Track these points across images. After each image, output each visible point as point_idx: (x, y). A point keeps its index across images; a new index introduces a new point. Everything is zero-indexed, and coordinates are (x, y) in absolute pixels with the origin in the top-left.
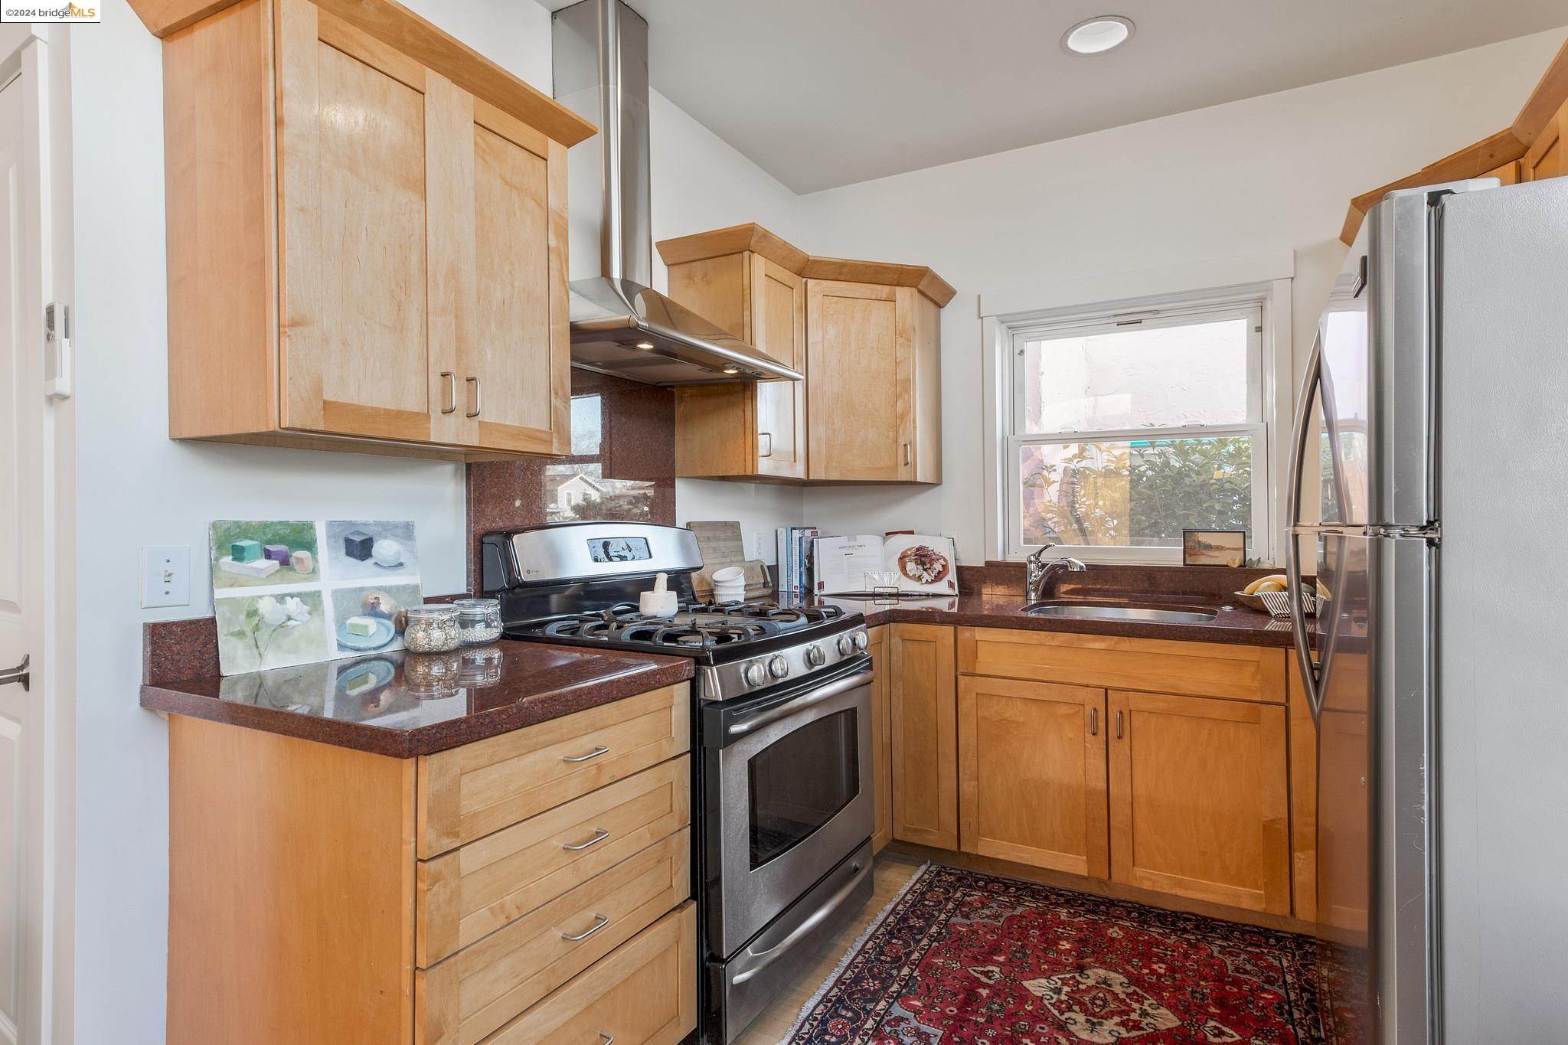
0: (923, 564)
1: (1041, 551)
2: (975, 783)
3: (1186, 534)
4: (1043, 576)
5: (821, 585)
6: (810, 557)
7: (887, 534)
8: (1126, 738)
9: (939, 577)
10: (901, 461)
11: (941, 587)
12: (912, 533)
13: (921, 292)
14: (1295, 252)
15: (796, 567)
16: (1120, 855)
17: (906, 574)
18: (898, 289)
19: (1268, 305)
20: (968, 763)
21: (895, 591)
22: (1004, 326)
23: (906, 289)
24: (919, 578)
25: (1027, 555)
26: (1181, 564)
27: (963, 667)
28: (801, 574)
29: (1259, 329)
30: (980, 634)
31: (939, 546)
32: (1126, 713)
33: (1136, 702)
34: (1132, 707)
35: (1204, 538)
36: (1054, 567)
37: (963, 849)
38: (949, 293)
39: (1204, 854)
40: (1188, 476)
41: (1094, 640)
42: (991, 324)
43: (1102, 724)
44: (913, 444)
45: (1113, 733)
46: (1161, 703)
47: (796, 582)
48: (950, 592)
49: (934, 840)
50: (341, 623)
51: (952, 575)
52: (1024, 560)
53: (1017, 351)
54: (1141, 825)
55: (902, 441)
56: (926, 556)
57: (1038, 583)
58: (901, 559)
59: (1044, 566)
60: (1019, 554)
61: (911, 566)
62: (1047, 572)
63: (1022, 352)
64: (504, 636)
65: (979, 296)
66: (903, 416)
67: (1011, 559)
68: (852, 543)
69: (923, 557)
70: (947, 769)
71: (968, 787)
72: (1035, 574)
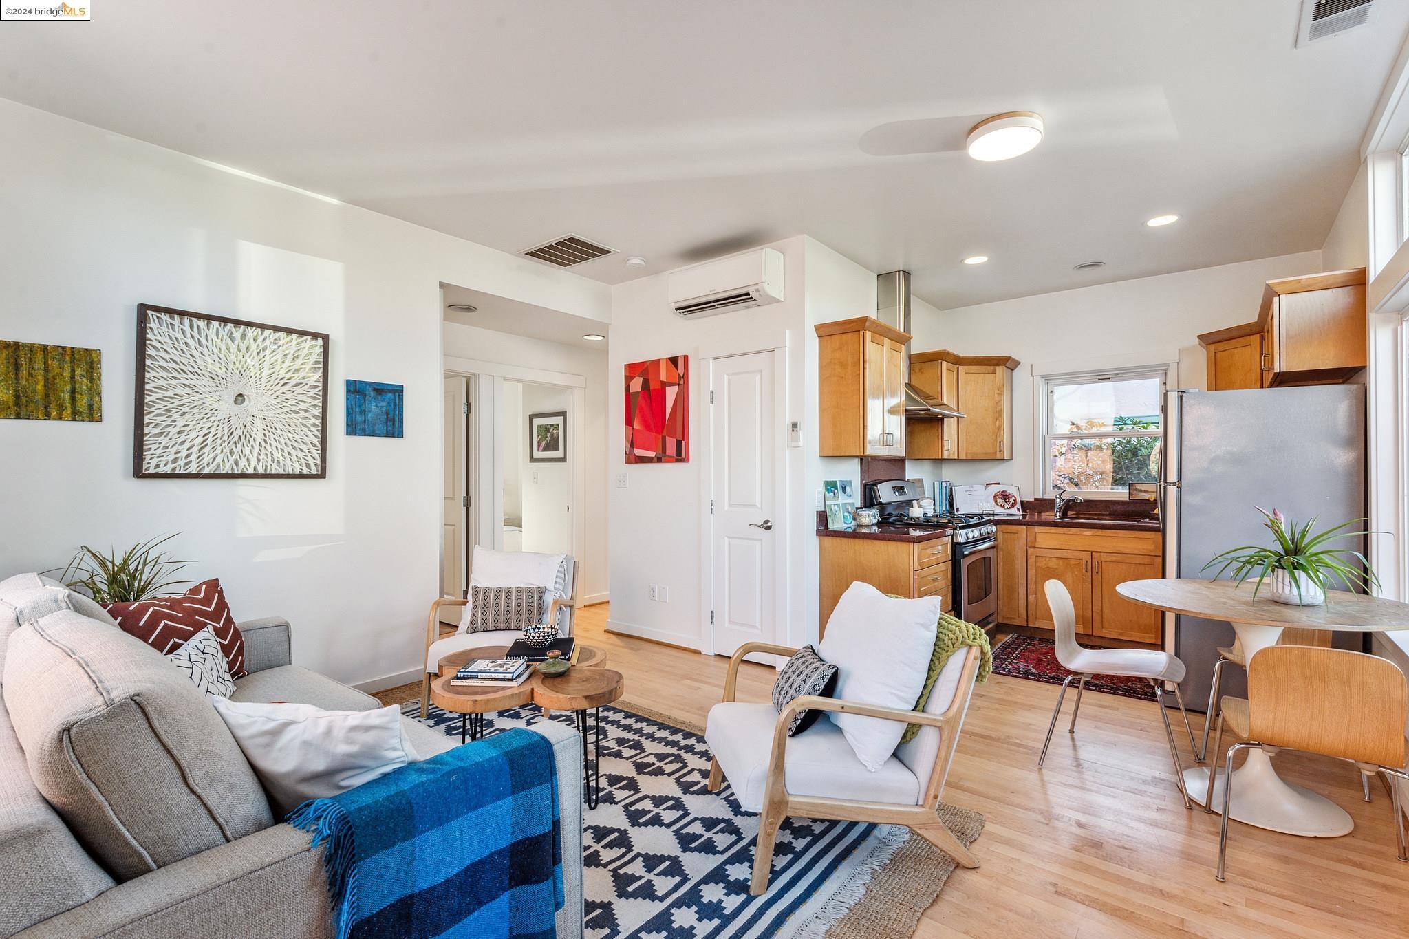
0: (1005, 499)
1: (1061, 494)
2: (1034, 596)
3: (1130, 485)
4: (1063, 505)
5: (957, 510)
6: (951, 495)
7: (987, 484)
8: (1100, 574)
9: (1013, 506)
10: (998, 450)
11: (1014, 511)
12: (999, 484)
13: (1006, 367)
14: (1179, 350)
15: (944, 501)
16: (1097, 624)
17: (997, 504)
18: (997, 367)
19: (1169, 373)
20: (1032, 587)
21: (992, 512)
22: (1043, 379)
23: (1000, 367)
24: (1004, 506)
25: (1055, 495)
26: (1128, 499)
27: (1031, 545)
28: (946, 504)
29: (1165, 384)
30: (1037, 529)
31: (1012, 491)
32: (1100, 562)
33: (1104, 557)
34: (1103, 559)
35: (1138, 487)
36: (1069, 501)
37: (1029, 625)
38: (1017, 363)
39: (1130, 621)
40: (1141, 450)
41: (1085, 531)
42: (1037, 379)
43: (1090, 568)
44: (1003, 441)
45: (1094, 571)
46: (1114, 558)
47: (944, 508)
48: (1018, 513)
49: (1017, 622)
50: (843, 513)
51: (1019, 505)
52: (1054, 498)
53: (1049, 392)
54: (1106, 611)
55: (999, 440)
56: (1006, 495)
57: (1060, 508)
58: (994, 497)
59: (1063, 500)
60: (1051, 494)
61: (999, 500)
62: (1065, 503)
63: (1052, 392)
64: (879, 522)
65: (1032, 365)
66: (999, 428)
67: (1046, 497)
68: (971, 489)
69: (1005, 496)
70: (1022, 591)
71: (1031, 598)
72: (1059, 503)
